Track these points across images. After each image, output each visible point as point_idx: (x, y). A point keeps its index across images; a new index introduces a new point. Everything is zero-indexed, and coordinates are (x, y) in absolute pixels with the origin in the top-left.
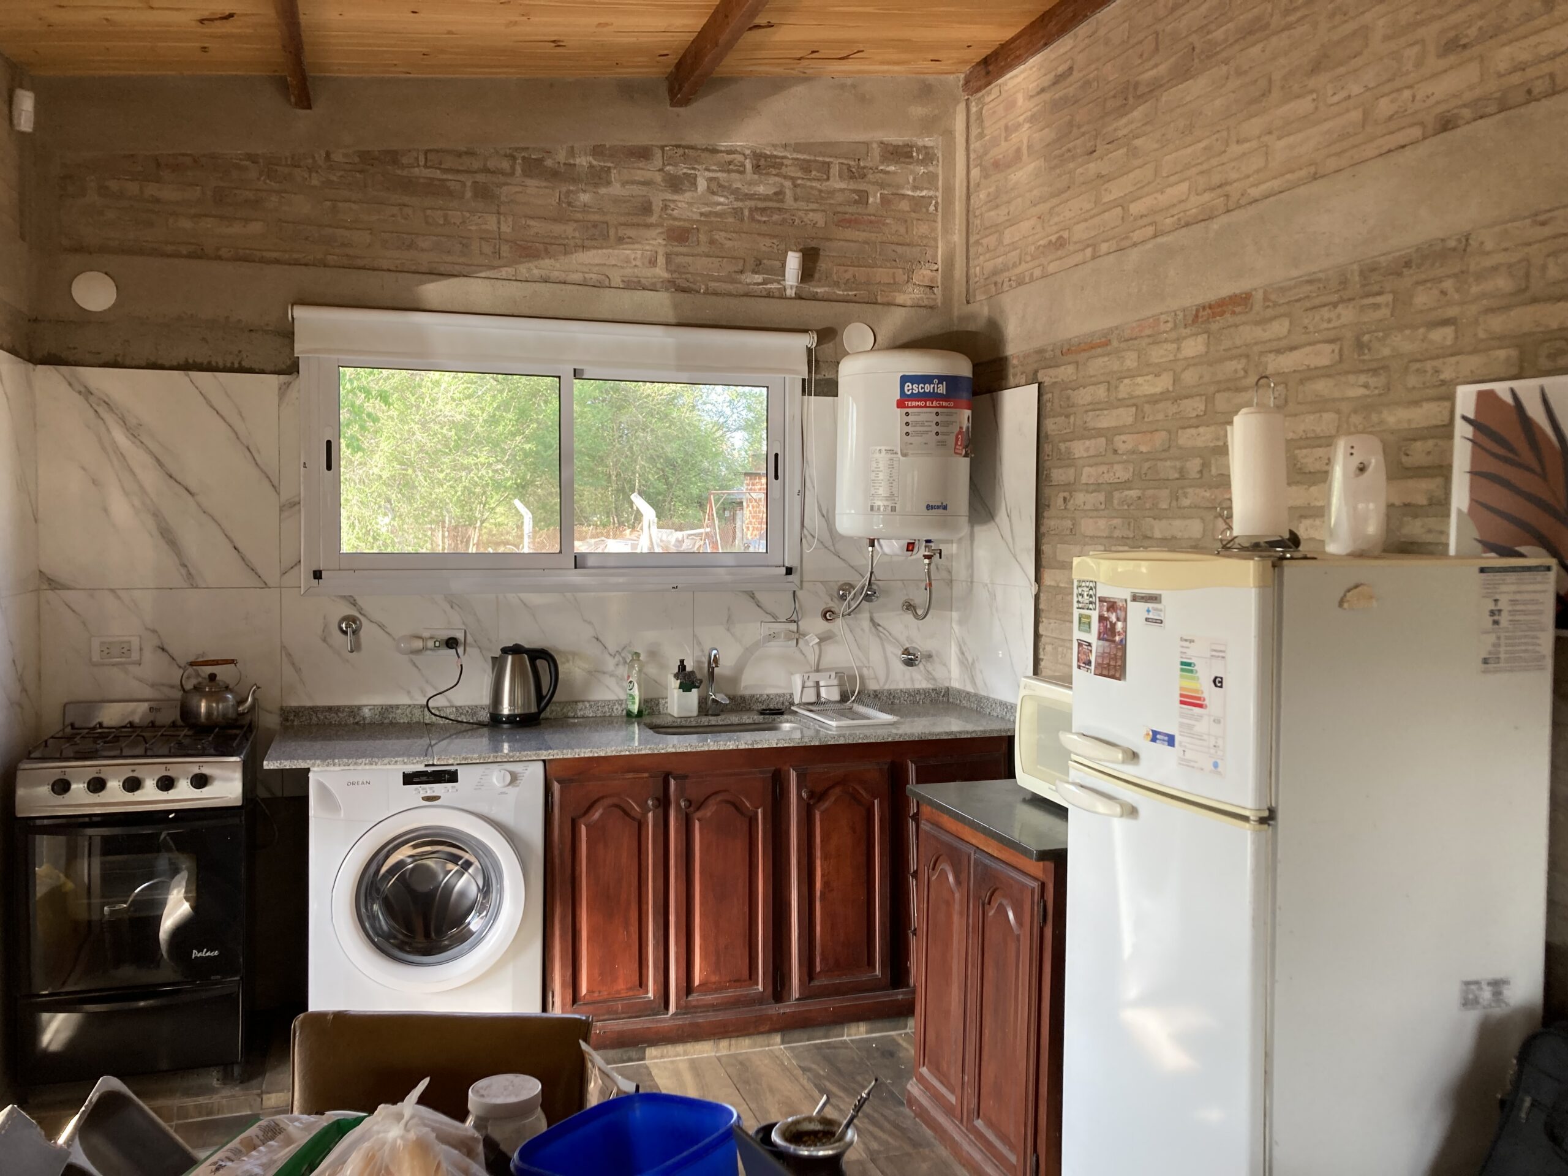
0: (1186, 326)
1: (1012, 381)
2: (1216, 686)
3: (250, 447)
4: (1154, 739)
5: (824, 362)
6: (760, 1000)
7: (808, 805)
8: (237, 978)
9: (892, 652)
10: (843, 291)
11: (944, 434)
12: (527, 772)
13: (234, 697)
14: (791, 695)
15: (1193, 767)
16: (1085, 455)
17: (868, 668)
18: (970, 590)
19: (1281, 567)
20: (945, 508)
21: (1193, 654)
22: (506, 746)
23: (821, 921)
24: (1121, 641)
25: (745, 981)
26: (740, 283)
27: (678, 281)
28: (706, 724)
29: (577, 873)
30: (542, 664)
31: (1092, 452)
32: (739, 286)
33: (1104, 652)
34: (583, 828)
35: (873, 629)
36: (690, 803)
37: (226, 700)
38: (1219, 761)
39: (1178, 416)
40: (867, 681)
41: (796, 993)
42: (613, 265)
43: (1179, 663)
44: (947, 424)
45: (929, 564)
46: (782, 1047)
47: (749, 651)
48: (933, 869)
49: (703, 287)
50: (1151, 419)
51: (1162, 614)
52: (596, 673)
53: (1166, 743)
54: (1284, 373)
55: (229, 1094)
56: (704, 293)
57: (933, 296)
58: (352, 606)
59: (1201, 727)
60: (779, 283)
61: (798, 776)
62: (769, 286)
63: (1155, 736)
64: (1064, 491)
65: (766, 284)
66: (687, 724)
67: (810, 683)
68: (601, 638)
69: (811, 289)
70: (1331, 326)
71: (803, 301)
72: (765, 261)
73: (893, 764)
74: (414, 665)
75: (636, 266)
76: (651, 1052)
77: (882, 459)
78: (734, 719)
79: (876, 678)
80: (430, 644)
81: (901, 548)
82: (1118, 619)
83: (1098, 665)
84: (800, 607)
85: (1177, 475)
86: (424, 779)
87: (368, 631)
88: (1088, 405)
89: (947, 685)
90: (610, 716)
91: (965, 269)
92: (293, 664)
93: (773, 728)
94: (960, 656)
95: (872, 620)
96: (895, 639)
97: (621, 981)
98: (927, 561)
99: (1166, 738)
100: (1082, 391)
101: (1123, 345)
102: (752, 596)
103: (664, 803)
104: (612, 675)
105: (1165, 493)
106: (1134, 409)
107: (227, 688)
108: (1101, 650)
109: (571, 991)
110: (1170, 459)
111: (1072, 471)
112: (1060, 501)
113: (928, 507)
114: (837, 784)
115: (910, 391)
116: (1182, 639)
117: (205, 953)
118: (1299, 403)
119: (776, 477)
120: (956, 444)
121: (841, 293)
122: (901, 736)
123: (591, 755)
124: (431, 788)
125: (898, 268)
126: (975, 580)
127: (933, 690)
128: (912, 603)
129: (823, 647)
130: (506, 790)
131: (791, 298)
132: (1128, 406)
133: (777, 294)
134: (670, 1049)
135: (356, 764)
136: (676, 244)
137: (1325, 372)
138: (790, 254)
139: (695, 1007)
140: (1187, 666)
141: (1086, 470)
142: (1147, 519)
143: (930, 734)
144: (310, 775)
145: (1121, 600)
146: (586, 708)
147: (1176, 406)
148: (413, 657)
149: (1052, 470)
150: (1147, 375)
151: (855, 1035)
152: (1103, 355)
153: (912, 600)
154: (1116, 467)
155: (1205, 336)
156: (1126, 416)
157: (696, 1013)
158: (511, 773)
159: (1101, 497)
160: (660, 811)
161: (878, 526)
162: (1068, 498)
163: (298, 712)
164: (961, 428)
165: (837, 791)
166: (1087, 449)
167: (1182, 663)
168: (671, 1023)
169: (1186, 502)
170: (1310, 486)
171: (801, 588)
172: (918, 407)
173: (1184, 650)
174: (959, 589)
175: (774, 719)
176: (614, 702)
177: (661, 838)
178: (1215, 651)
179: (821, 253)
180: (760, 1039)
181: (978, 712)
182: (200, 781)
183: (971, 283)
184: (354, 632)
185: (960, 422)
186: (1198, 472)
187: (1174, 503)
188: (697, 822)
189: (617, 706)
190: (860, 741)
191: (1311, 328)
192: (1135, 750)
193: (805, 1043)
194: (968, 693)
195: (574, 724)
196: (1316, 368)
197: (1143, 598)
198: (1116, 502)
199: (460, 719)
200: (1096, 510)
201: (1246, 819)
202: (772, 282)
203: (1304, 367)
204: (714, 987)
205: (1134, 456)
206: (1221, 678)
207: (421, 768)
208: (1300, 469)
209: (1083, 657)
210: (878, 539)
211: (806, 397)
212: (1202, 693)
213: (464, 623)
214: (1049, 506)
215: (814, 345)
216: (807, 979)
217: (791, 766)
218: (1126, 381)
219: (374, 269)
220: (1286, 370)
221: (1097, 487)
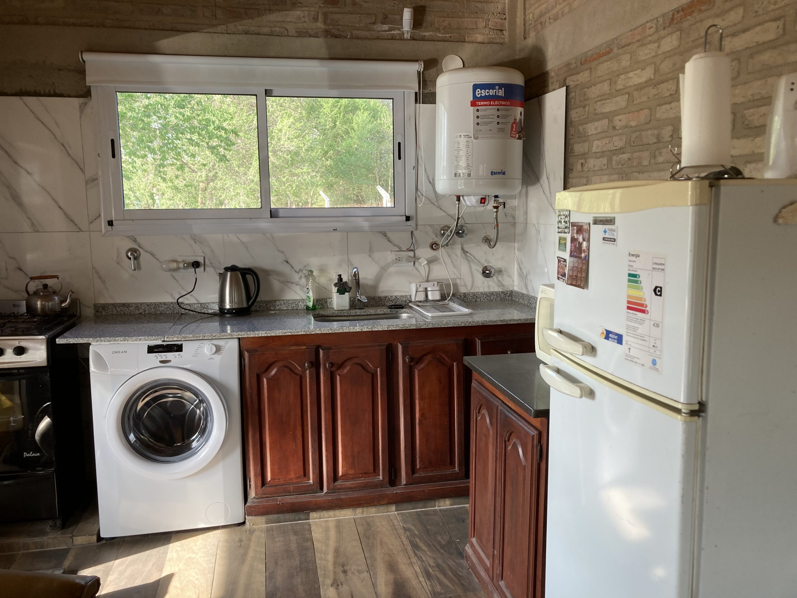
0: (664, 28)
1: (551, 87)
2: (656, 294)
3: (65, 145)
4: (607, 338)
5: (430, 81)
6: (380, 485)
7: (410, 366)
8: (53, 469)
9: (476, 269)
10: (442, 34)
11: (503, 123)
12: (228, 345)
13: (59, 299)
14: (410, 296)
15: (636, 362)
16: (595, 133)
17: (460, 279)
18: (526, 228)
19: (718, 187)
20: (504, 173)
21: (639, 266)
22: (229, 328)
23: (420, 438)
24: (585, 257)
25: (371, 473)
26: (374, 30)
27: (333, 31)
28: (354, 314)
29: (262, 407)
30: (249, 277)
31: (599, 130)
32: (373, 32)
33: (574, 267)
34: (265, 380)
35: (463, 255)
36: (332, 364)
37: (54, 300)
38: (657, 359)
39: (657, 97)
40: (460, 287)
41: (404, 482)
42: (290, 22)
43: (627, 275)
44: (505, 117)
45: (496, 212)
46: (396, 513)
47: (384, 269)
48: (479, 413)
49: (349, 34)
50: (638, 101)
51: (615, 233)
52: (287, 282)
53: (616, 341)
54: (738, 51)
55: (53, 536)
56: (350, 38)
57: (503, 36)
58: (134, 243)
59: (642, 330)
60: (399, 30)
61: (403, 348)
62: (393, 32)
63: (608, 335)
64: (582, 159)
65: (391, 31)
66: (342, 315)
67: (421, 289)
68: (289, 261)
69: (421, 33)
70: (777, 6)
71: (415, 42)
72: (390, 16)
73: (466, 340)
74: (174, 278)
75: (305, 21)
76: (313, 515)
77: (463, 141)
78: (371, 311)
79: (465, 285)
80: (181, 265)
81: (477, 202)
82: (584, 240)
83: (571, 277)
84: (416, 241)
85: (655, 140)
86: (161, 349)
87: (144, 256)
88: (598, 97)
89: (511, 289)
90: (297, 309)
91: (523, 16)
92: (100, 278)
93: (397, 317)
94: (519, 270)
95: (462, 249)
96: (478, 261)
97: (292, 473)
98: (495, 210)
99: (616, 337)
100: (593, 88)
101: (620, 51)
102: (385, 235)
103: (315, 365)
104: (297, 285)
105: (646, 154)
106: (627, 95)
107: (55, 293)
108: (571, 265)
109: (260, 478)
110: (650, 129)
111: (586, 145)
112: (579, 166)
113: (492, 173)
114: (429, 353)
115: (480, 95)
116: (630, 255)
117: (31, 454)
118: (749, 73)
119: (400, 158)
120: (512, 130)
121: (441, 35)
122: (470, 323)
123: (266, 335)
124: (165, 356)
125: (479, 18)
126: (528, 222)
127: (502, 292)
128: (489, 238)
129: (431, 266)
130: (213, 356)
131: (408, 40)
132: (623, 94)
133: (398, 37)
134: (325, 514)
135: (115, 340)
136: (330, 6)
137: (771, 45)
138: (405, 9)
139: (339, 489)
140: (633, 277)
141: (596, 143)
142: (634, 174)
143: (489, 321)
144: (91, 347)
145: (586, 224)
146: (281, 304)
147: (656, 90)
148: (174, 274)
149: (575, 145)
150: (636, 70)
151: (443, 506)
152: (607, 61)
153: (489, 236)
154: (614, 138)
155: (678, 33)
156: (621, 101)
157: (340, 492)
158: (216, 346)
159: (605, 161)
160: (314, 370)
161: (460, 187)
162: (584, 164)
163: (104, 307)
164: (515, 119)
165: (429, 358)
166: (596, 128)
167: (630, 275)
168: (325, 498)
169: (660, 159)
170: (755, 138)
171: (416, 229)
172: (485, 105)
173: (631, 264)
174: (519, 229)
175: (397, 312)
176: (299, 301)
177: (315, 387)
178: (656, 264)
179: (427, 9)
180: (382, 508)
181: (528, 306)
182: (20, 351)
183: (527, 25)
184: (135, 258)
185: (515, 116)
186: (670, 137)
187: (653, 161)
188: (338, 377)
189: (301, 303)
190: (443, 326)
191: (761, 12)
192: (594, 345)
193: (411, 510)
194: (523, 294)
195: (271, 314)
196: (764, 43)
197: (601, 221)
198: (614, 163)
199: (203, 311)
200: (602, 170)
201: (678, 411)
202: (394, 29)
203: (755, 44)
204: (351, 477)
205: (626, 130)
206: (661, 288)
207: (159, 342)
208: (747, 125)
209: (561, 270)
210: (463, 196)
211: (418, 105)
212: (645, 300)
213: (203, 252)
214: (572, 170)
215: (422, 70)
216: (410, 472)
217: (399, 342)
218: (623, 77)
219: (134, 28)
220: (739, 49)
221: (602, 154)
